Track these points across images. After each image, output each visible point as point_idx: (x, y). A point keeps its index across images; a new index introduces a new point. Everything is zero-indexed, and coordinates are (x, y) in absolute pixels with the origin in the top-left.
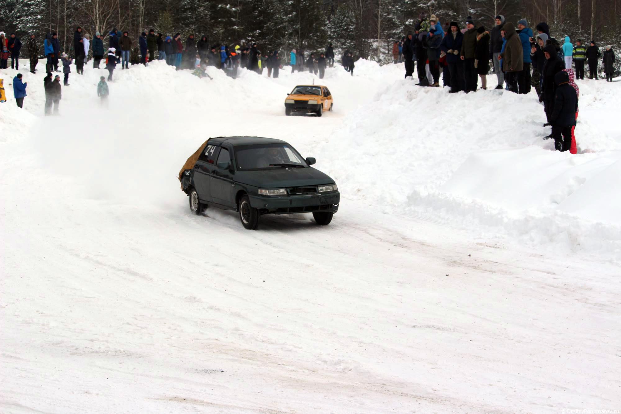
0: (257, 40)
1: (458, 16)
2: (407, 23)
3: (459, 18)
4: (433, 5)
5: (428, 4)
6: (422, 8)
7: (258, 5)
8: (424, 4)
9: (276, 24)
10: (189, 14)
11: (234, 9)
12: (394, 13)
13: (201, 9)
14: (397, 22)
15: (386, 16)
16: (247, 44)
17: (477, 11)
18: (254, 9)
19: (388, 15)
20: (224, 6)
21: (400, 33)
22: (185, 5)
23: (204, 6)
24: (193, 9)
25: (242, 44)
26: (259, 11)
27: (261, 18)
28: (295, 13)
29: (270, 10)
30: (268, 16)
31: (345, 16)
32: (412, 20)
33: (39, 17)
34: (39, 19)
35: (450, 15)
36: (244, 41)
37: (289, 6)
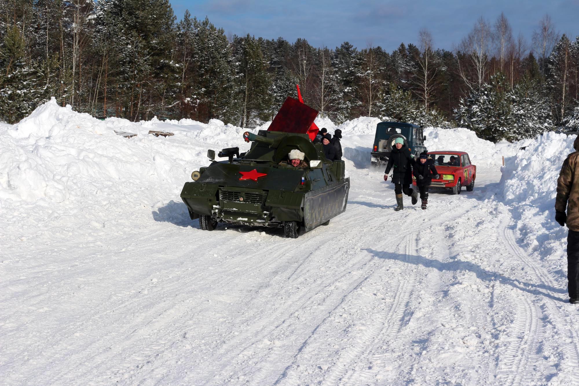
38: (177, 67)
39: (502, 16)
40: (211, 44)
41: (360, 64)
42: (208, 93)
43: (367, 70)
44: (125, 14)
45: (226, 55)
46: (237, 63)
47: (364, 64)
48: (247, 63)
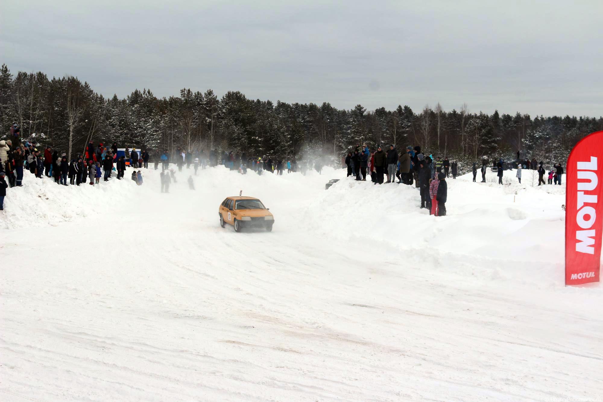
0: (271, 155)
1: (375, 144)
2: (349, 148)
3: (376, 145)
4: (362, 138)
5: (360, 138)
6: (357, 140)
7: (272, 137)
8: (358, 138)
9: (282, 147)
10: (237, 141)
11: (260, 139)
12: (342, 142)
13: (243, 139)
14: (344, 147)
15: (338, 144)
16: (266, 157)
17: (385, 142)
18: (270, 139)
19: (339, 143)
20: (255, 137)
21: (345, 153)
22: (235, 137)
23: (245, 138)
24: (239, 139)
25: (264, 157)
26: (273, 140)
27: (274, 144)
28: (291, 142)
29: (279, 140)
30: (278, 143)
31: (317, 144)
32: (351, 146)
33: (158, 141)
34: (159, 142)
35: (371, 144)
36: (265, 156)
37: (288, 138)
38: (260, 140)
39: (439, 105)
40: (276, 127)
41: (357, 132)
42: (275, 153)
43: (361, 136)
44: (234, 114)
45: (283, 133)
46: (289, 136)
47: (359, 132)
48: (294, 136)
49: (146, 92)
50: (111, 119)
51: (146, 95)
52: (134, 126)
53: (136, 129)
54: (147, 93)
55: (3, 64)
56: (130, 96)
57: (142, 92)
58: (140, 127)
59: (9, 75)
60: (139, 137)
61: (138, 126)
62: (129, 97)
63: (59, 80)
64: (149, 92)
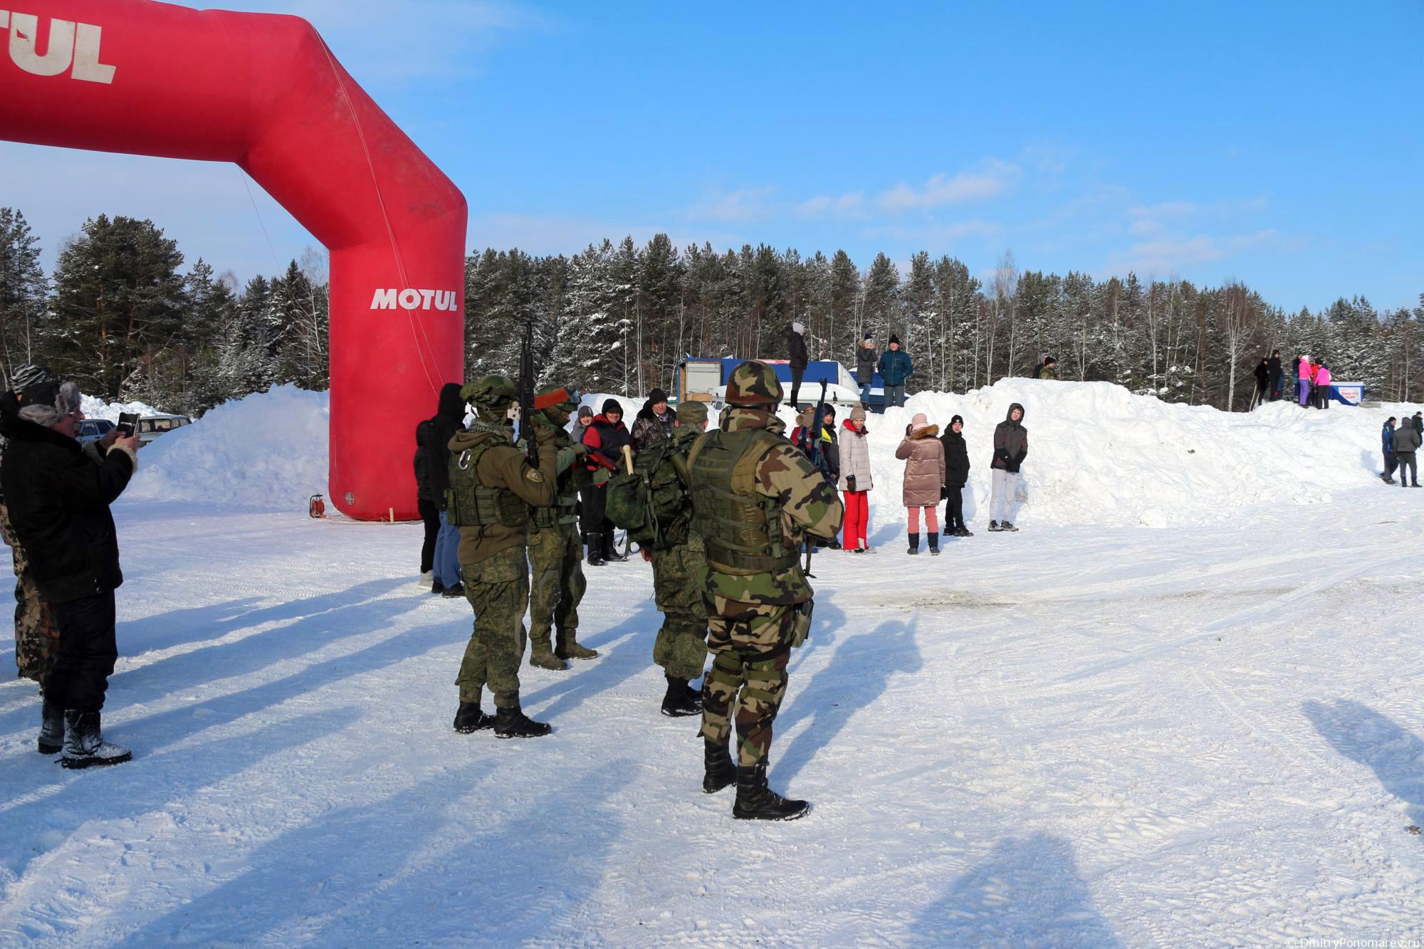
49: (1359, 300)
50: (1297, 344)
51: (1358, 304)
52: (1338, 354)
53: (1342, 360)
54: (1360, 302)
55: (1129, 272)
56: (1330, 308)
57: (1351, 301)
58: (1349, 357)
59: (1139, 287)
60: (1346, 373)
61: (1345, 355)
62: (1327, 310)
63: (1214, 291)
64: (1363, 300)
